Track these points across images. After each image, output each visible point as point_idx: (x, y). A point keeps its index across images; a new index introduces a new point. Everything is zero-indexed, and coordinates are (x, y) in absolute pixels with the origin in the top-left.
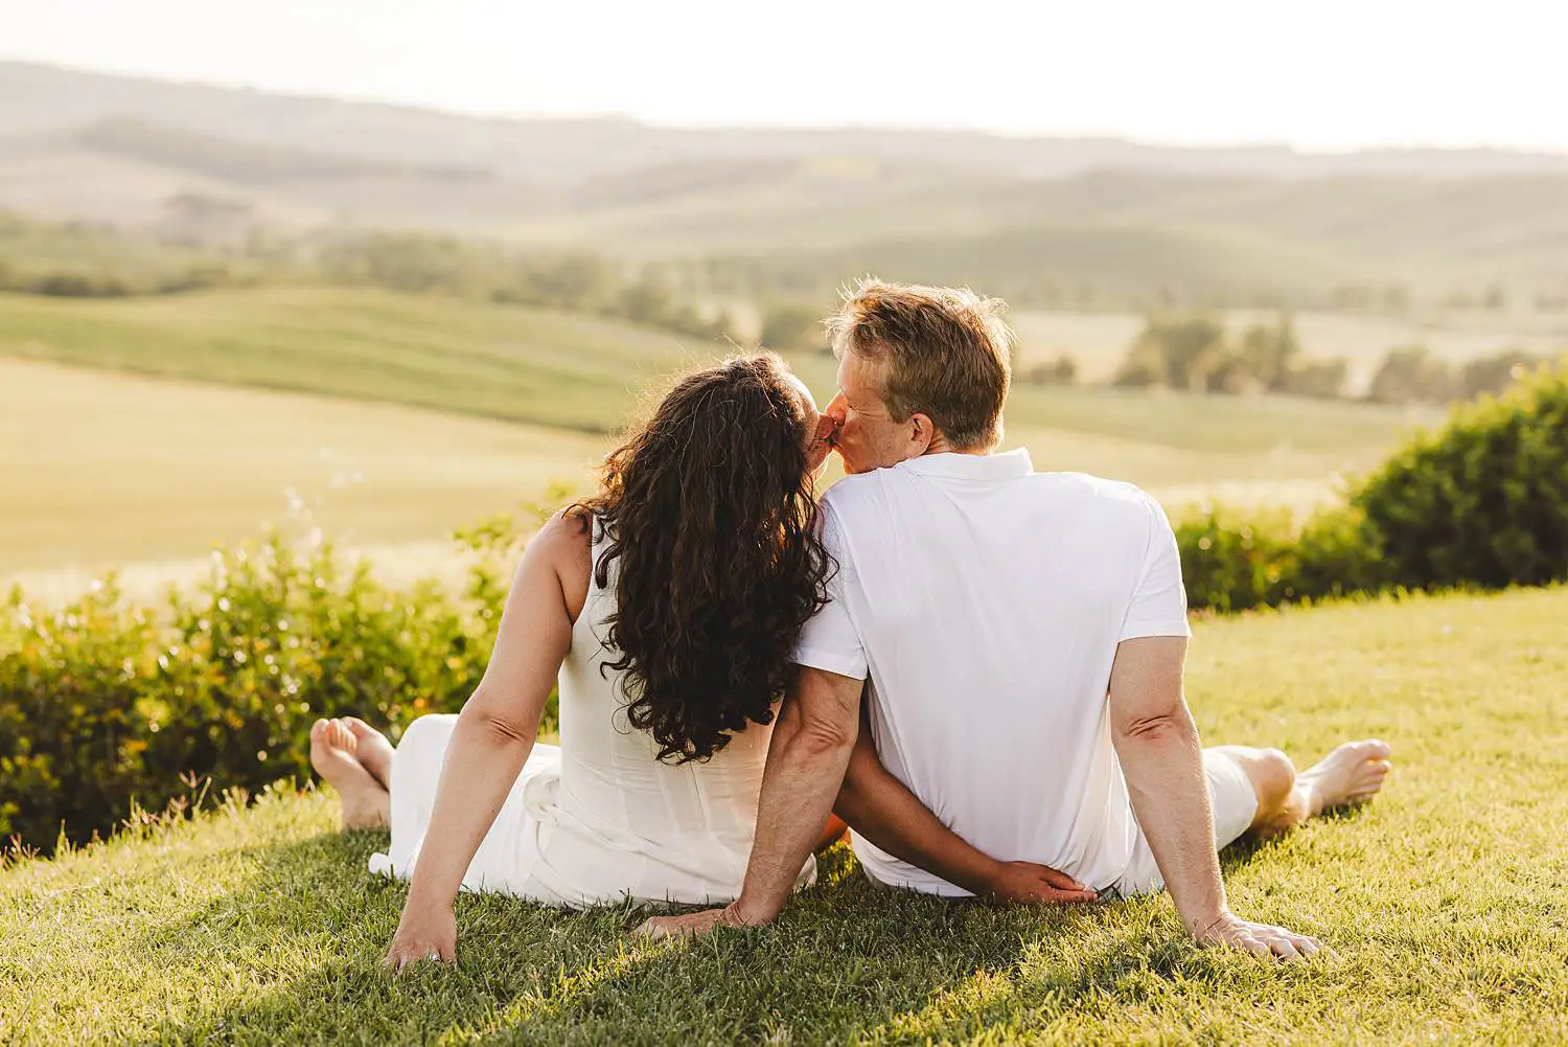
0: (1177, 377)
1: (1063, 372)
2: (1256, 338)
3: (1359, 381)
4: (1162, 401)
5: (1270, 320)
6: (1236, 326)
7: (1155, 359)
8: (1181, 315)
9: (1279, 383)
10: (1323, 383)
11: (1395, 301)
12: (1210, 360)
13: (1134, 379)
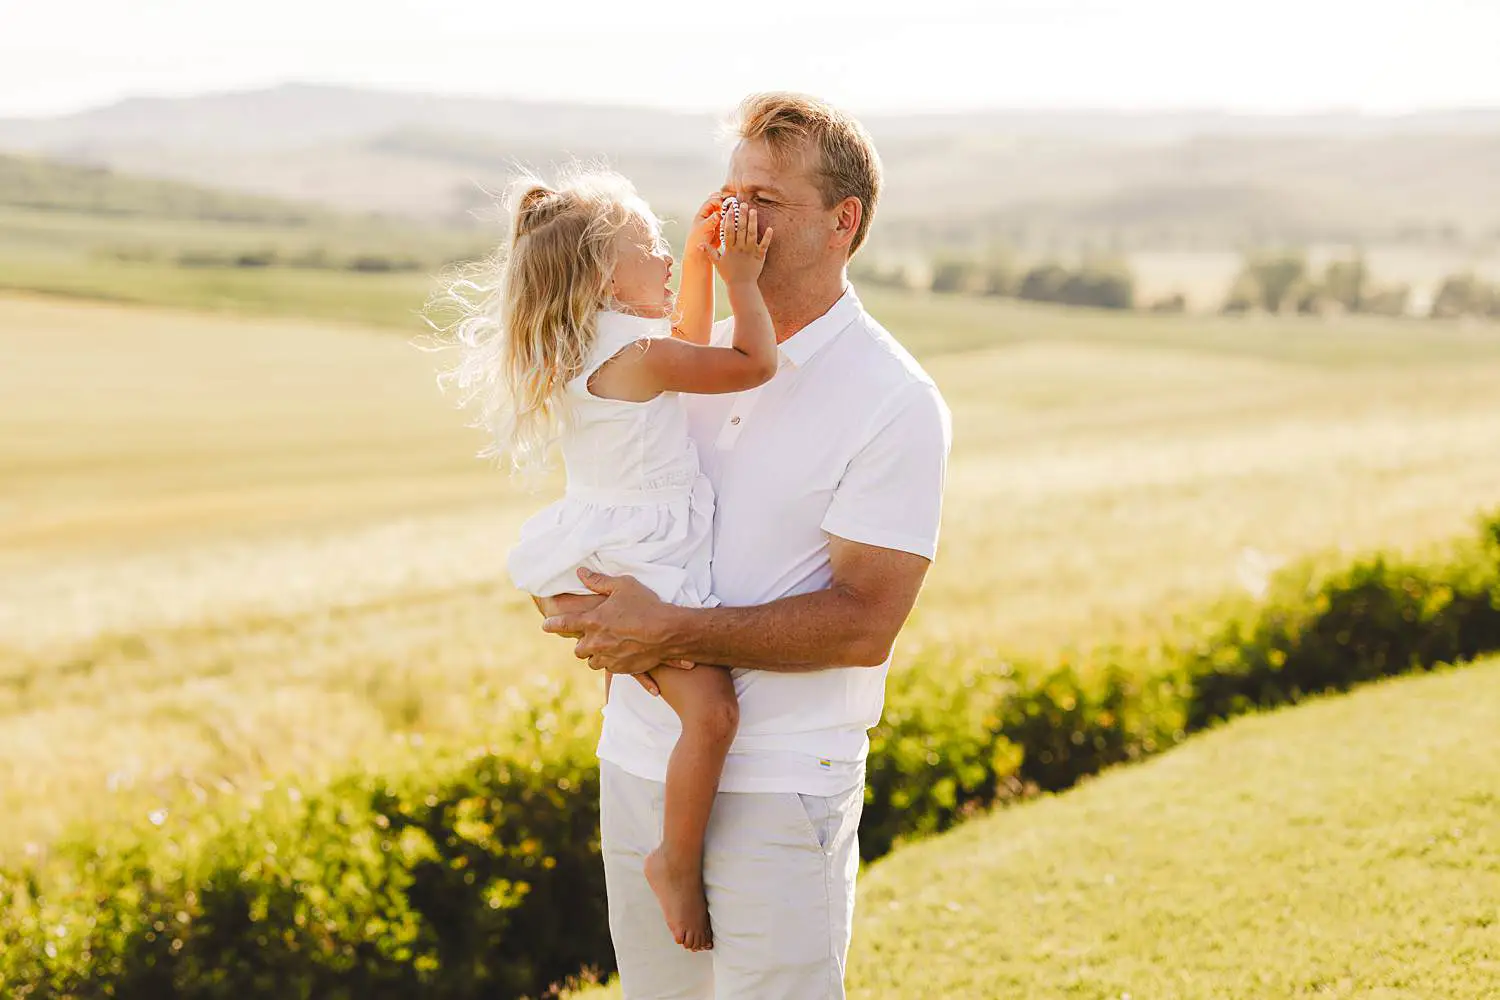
0: (1272, 302)
1: (1175, 305)
2: (1334, 271)
3: (1421, 300)
4: (1258, 322)
5: (1344, 255)
6: (1318, 261)
7: (1253, 290)
8: (1275, 251)
9: (1355, 304)
10: (1392, 305)
11: (1449, 235)
12: (1297, 289)
13: (1236, 306)
